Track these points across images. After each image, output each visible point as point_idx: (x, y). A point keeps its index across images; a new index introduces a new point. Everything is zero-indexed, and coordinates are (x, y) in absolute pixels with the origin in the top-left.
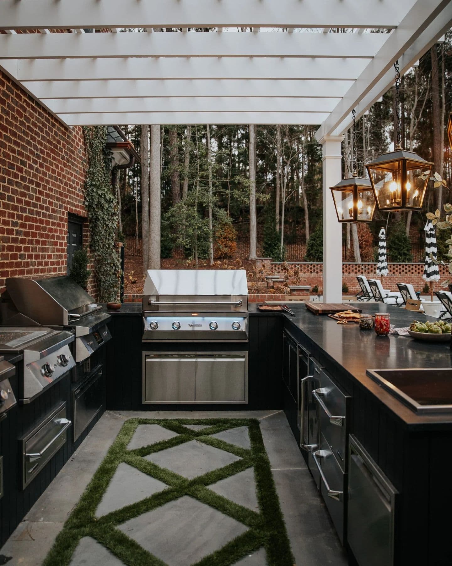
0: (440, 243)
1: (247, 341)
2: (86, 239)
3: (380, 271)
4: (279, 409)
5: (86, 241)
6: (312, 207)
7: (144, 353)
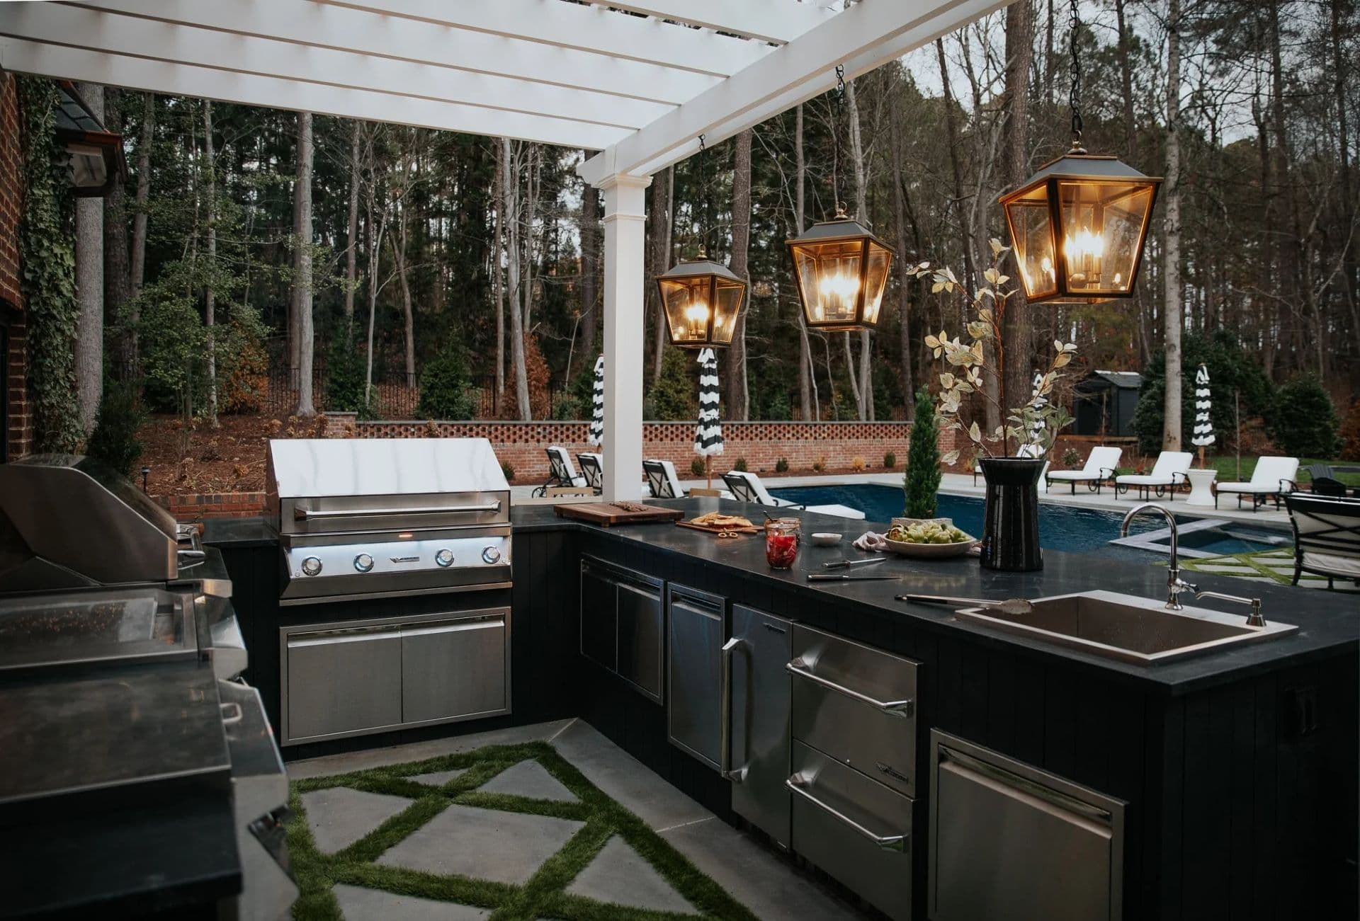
0: (667, 385)
1: (509, 585)
2: (20, 364)
3: (596, 437)
4: (572, 717)
5: (19, 370)
6: (420, 309)
7: (284, 630)
